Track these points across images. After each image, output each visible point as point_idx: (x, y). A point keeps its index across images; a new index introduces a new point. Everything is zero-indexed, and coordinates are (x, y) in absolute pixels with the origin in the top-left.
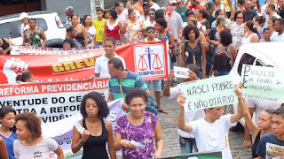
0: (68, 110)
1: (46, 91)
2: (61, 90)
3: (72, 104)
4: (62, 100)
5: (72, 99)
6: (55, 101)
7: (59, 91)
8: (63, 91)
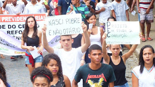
0: (18, 33)
1: (4, 21)
2: (13, 20)
3: (20, 29)
4: (14, 27)
5: (20, 26)
6: (10, 27)
7: (12, 21)
8: (15, 21)
